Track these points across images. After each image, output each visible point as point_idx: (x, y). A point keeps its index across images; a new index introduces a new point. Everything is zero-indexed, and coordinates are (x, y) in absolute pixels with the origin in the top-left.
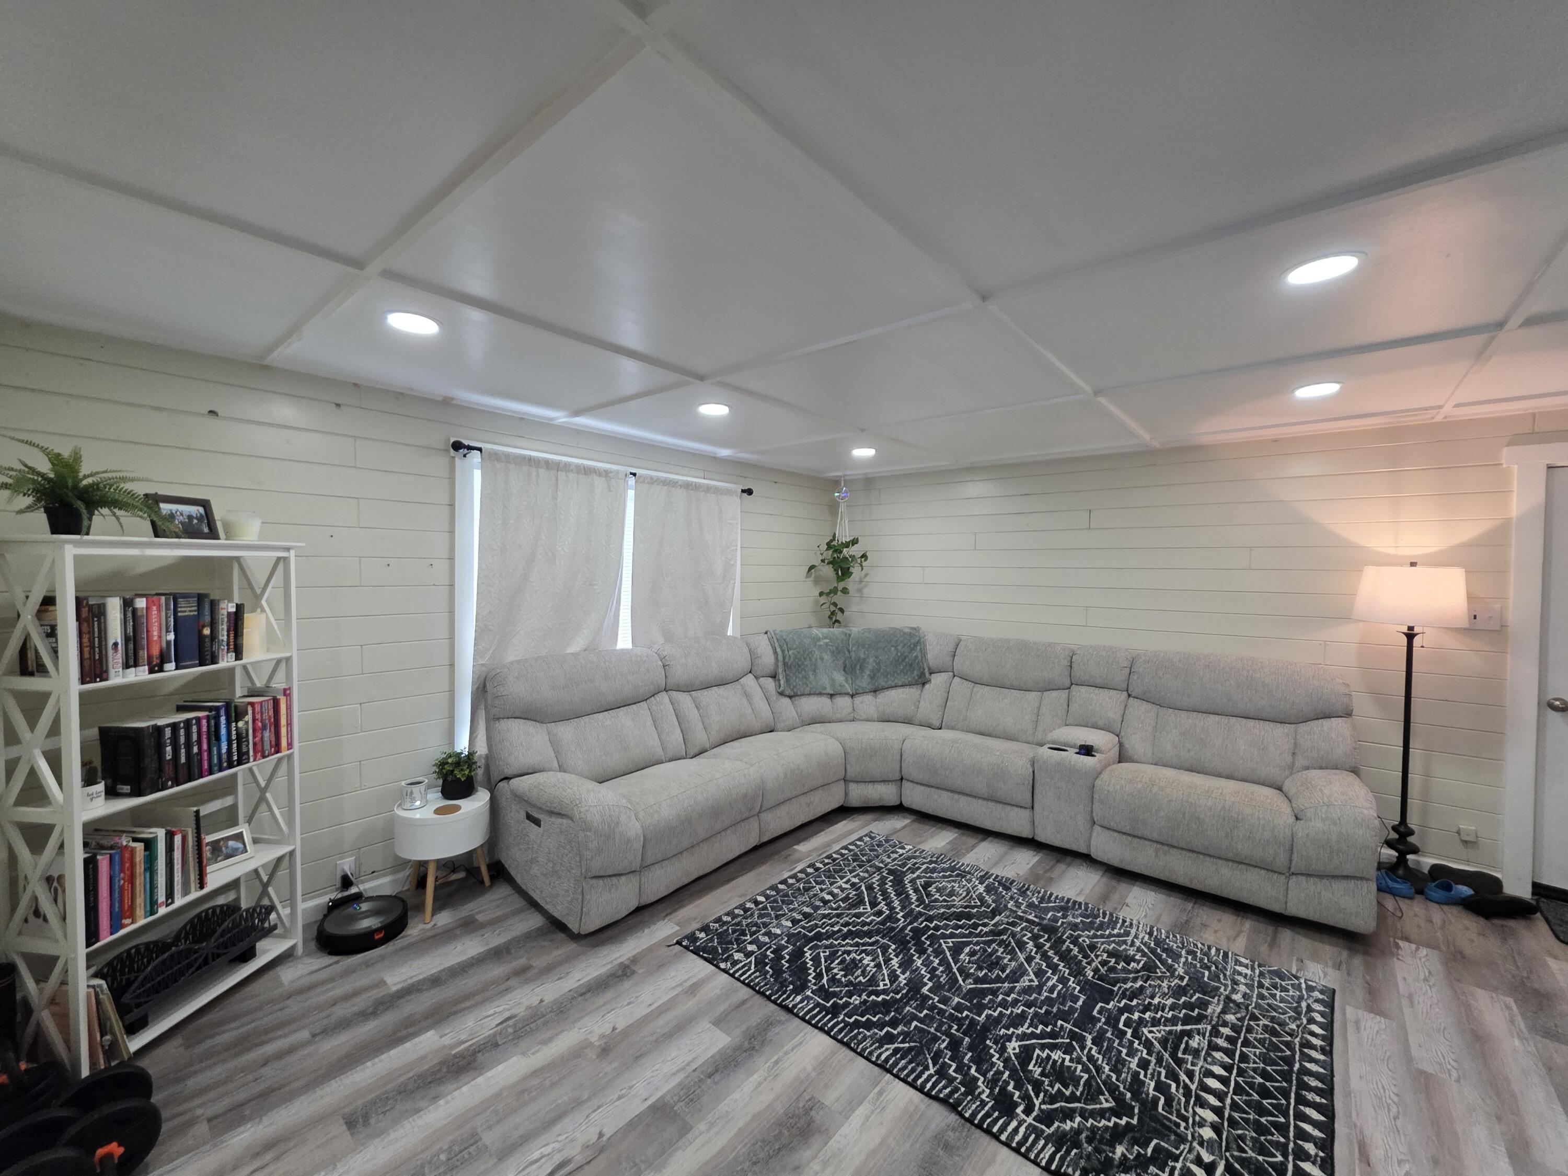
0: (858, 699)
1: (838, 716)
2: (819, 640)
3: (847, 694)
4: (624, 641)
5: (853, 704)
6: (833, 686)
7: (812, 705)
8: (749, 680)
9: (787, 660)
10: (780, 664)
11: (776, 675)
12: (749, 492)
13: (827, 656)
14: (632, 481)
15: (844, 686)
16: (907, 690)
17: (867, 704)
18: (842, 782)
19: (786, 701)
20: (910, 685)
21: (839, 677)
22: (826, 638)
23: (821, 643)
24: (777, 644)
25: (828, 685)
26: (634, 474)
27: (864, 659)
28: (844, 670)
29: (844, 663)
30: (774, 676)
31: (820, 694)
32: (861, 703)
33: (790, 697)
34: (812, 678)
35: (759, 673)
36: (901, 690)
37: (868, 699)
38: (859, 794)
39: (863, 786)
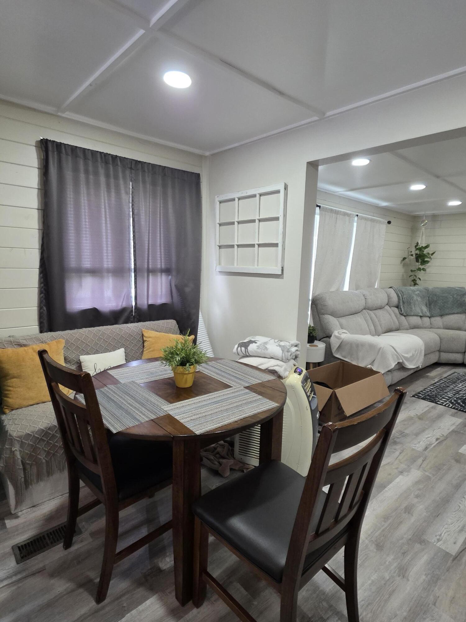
0: (433, 319)
1: (424, 326)
2: (415, 291)
3: (428, 316)
4: (346, 288)
5: (430, 321)
6: (422, 312)
7: (415, 320)
8: (387, 307)
9: (404, 300)
10: (401, 301)
11: (398, 306)
12: (389, 222)
13: (419, 299)
14: (356, 218)
15: (427, 313)
16: (459, 315)
17: (438, 321)
18: (438, 352)
19: (403, 317)
20: (460, 313)
21: (425, 309)
22: (417, 291)
23: (416, 293)
24: (399, 293)
25: (420, 311)
26: (357, 215)
27: (436, 301)
28: (426, 306)
29: (426, 302)
30: (397, 307)
31: (417, 316)
32: (435, 321)
33: (405, 316)
34: (413, 308)
35: (391, 305)
36: (456, 315)
37: (438, 319)
38: (446, 357)
39: (447, 354)
